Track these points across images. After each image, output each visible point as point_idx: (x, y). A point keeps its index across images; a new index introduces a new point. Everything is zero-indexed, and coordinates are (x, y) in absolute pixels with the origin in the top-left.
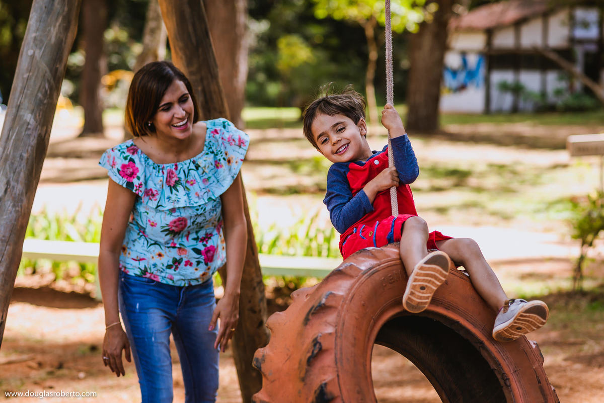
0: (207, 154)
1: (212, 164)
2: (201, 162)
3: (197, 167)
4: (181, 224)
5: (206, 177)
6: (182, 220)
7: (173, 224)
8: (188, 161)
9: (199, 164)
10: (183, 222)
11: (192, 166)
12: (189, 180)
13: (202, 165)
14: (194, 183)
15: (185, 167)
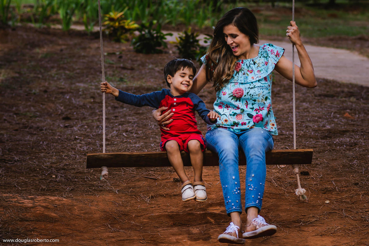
0: (260, 57)
1: (263, 63)
2: (257, 61)
3: (254, 63)
4: (240, 92)
5: (260, 69)
6: (240, 90)
7: (235, 92)
8: (249, 60)
9: (255, 62)
10: (241, 91)
11: (252, 62)
12: (250, 70)
13: (257, 63)
14: (252, 72)
15: (248, 63)
